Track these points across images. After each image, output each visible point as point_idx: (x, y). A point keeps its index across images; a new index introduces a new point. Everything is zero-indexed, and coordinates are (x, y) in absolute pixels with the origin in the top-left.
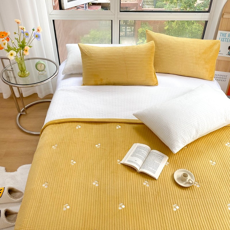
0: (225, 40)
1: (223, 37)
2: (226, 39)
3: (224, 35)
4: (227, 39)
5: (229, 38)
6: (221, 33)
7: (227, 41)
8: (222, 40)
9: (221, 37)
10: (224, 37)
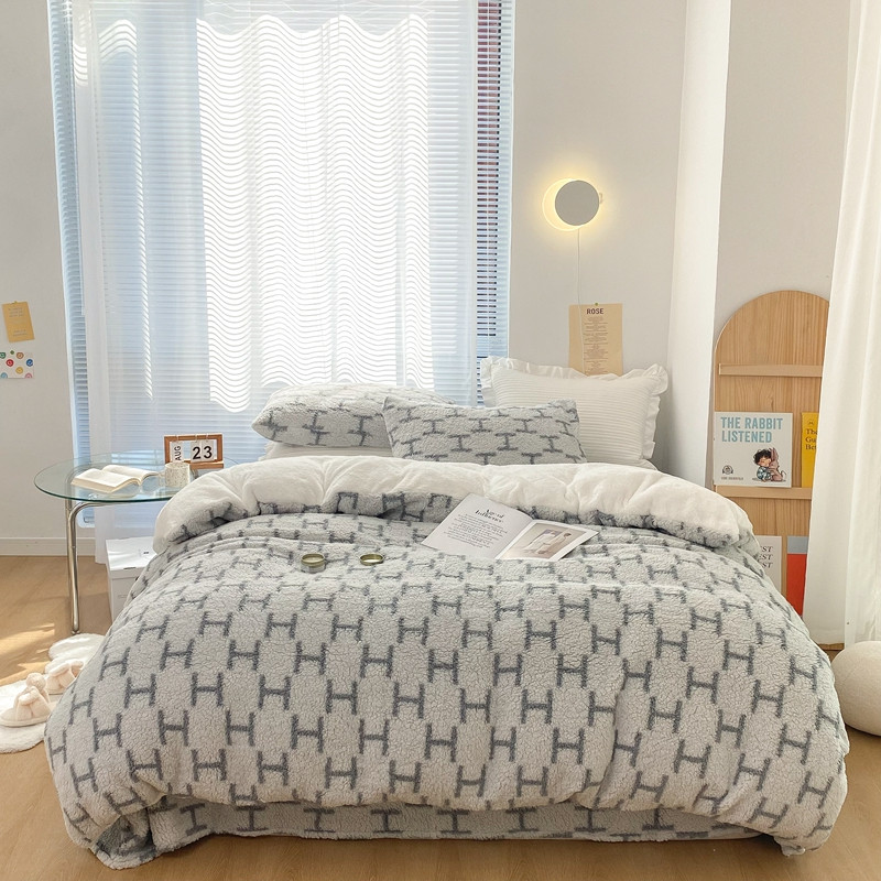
0: (738, 436)
1: (732, 430)
2: (741, 432)
3: (733, 423)
4: (743, 434)
5: (751, 430)
7: (746, 441)
8: (732, 436)
9: (726, 430)
10: (734, 429)
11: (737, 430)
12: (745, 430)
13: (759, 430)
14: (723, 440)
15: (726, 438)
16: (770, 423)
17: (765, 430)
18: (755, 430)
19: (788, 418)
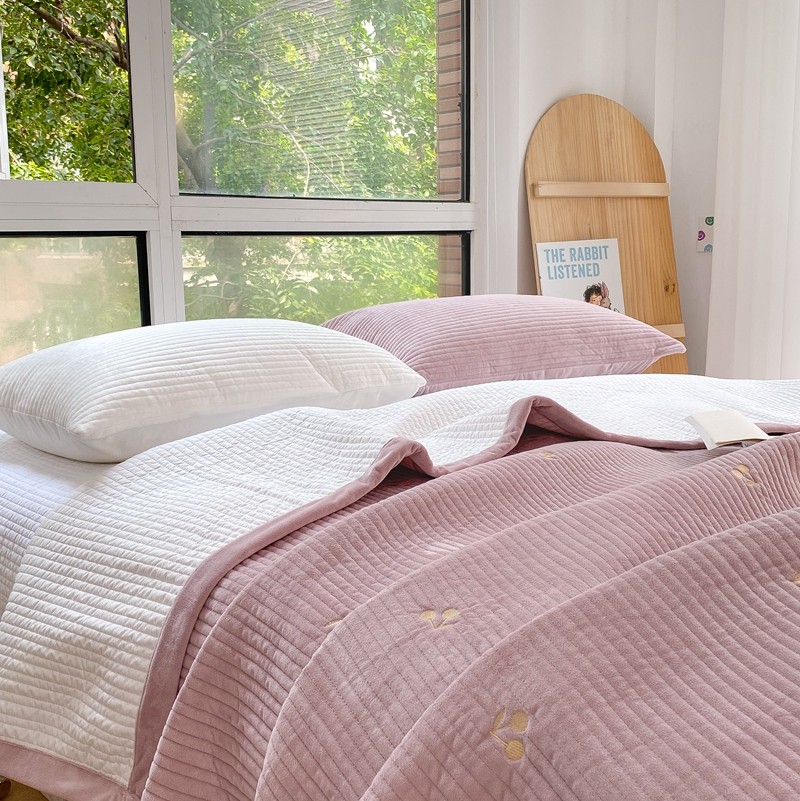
0: (564, 271)
1: (557, 265)
2: (567, 266)
3: (557, 255)
4: (570, 269)
5: (577, 263)
6: (547, 251)
7: (574, 276)
8: (558, 272)
9: (551, 265)
10: (560, 263)
11: (563, 264)
12: (571, 263)
13: (585, 262)
14: (550, 278)
15: (553, 275)
16: (596, 253)
17: (592, 261)
18: (581, 262)
19: (612, 244)
